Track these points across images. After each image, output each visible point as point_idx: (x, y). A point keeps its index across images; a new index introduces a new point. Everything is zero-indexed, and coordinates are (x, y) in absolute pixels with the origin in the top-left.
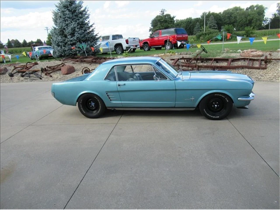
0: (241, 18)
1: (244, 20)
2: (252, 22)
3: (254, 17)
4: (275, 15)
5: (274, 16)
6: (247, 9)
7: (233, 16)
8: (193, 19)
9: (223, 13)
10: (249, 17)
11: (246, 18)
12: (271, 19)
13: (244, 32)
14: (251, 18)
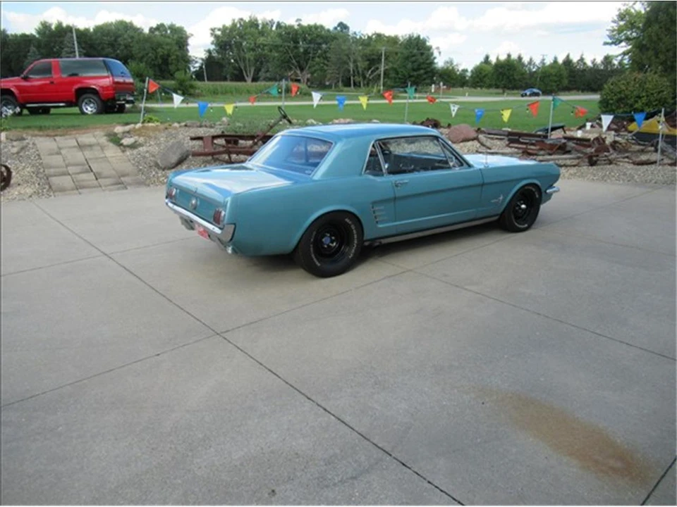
0: (145, 49)
1: (150, 55)
2: (170, 61)
3: (172, 51)
4: (209, 51)
5: (208, 54)
6: (151, 30)
7: (122, 43)
8: (12, 35)
9: (94, 30)
10: (160, 50)
11: (155, 50)
12: (202, 59)
13: (173, 82)
14: (166, 52)
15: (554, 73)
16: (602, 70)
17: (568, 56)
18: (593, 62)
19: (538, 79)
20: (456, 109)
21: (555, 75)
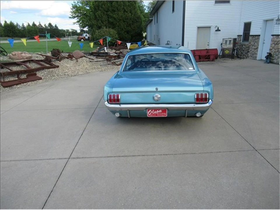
15: (33, 30)
16: (49, 29)
17: (34, 23)
18: (45, 25)
19: (27, 32)
20: (71, 43)
21: (34, 31)
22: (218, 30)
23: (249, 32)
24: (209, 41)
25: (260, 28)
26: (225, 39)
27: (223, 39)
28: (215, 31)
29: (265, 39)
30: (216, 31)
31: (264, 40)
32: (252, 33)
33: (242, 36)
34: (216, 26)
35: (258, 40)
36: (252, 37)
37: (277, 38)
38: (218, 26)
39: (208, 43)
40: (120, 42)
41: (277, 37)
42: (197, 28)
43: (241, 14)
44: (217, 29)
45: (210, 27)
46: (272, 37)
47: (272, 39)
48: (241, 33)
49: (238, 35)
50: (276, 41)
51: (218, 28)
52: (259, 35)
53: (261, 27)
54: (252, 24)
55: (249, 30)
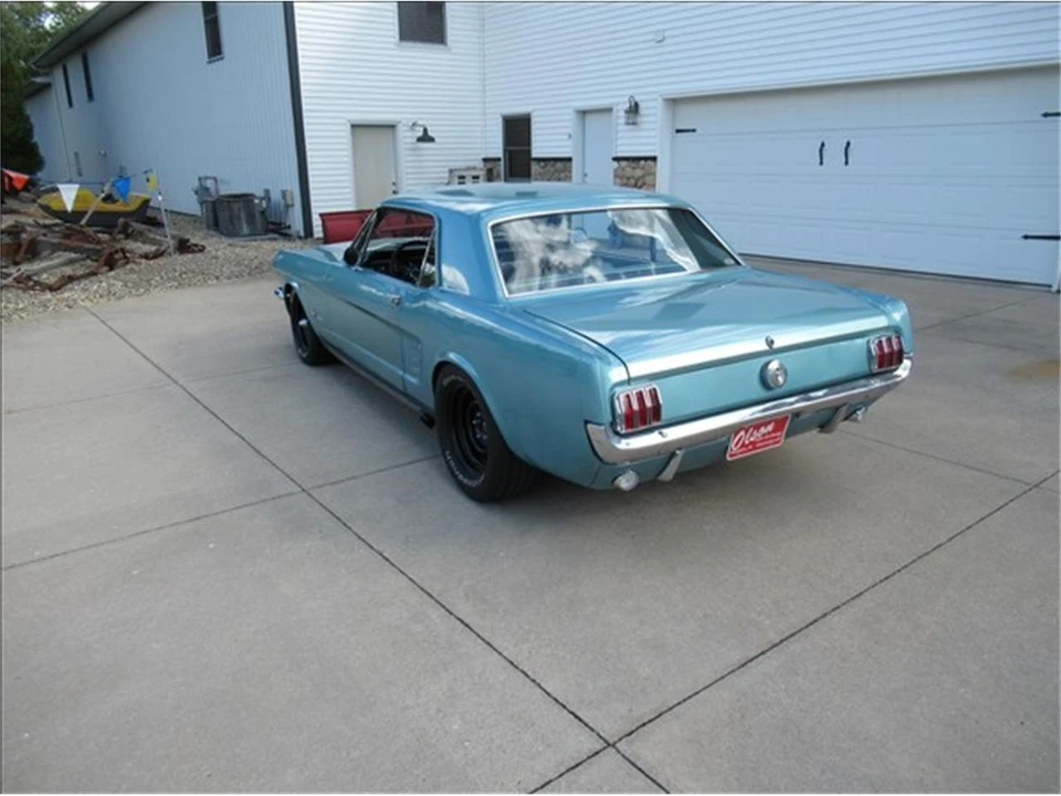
22: (426, 138)
23: (526, 148)
24: (397, 177)
25: (566, 137)
26: (456, 170)
27: (451, 171)
28: (414, 140)
29: (586, 171)
30: (420, 140)
31: (585, 175)
32: (538, 150)
33: (502, 163)
34: (414, 124)
35: (567, 174)
36: (542, 164)
37: (634, 168)
38: (420, 122)
39: (394, 184)
40: (19, 180)
41: (633, 165)
42: (349, 127)
43: (484, 86)
44: (420, 134)
45: (393, 127)
46: (615, 164)
47: (615, 171)
48: (497, 150)
49: (484, 156)
50: (633, 177)
51: (425, 130)
52: (570, 159)
53: (569, 131)
54: (533, 120)
55: (529, 143)
